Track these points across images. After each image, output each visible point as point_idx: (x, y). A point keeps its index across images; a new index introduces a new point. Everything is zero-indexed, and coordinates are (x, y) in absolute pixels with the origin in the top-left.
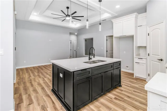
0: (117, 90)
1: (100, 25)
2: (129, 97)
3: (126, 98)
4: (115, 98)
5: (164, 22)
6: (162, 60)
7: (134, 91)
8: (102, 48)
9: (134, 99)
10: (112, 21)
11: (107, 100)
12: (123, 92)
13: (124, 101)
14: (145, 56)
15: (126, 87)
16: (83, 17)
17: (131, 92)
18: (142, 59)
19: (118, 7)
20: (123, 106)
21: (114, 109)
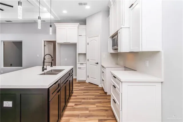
0: (72, 97)
1: (51, 28)
2: (84, 99)
3: (83, 101)
4: (76, 105)
5: (99, 36)
6: (97, 63)
7: (84, 93)
8: (38, 56)
9: (87, 98)
10: (55, 25)
11: (70, 110)
12: (77, 97)
13: (83, 103)
14: (85, 62)
15: (76, 91)
16: (12, 7)
17: (82, 94)
18: (83, 64)
19: (65, 12)
20: (85, 107)
21: (81, 114)
